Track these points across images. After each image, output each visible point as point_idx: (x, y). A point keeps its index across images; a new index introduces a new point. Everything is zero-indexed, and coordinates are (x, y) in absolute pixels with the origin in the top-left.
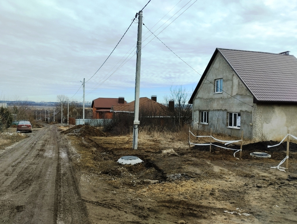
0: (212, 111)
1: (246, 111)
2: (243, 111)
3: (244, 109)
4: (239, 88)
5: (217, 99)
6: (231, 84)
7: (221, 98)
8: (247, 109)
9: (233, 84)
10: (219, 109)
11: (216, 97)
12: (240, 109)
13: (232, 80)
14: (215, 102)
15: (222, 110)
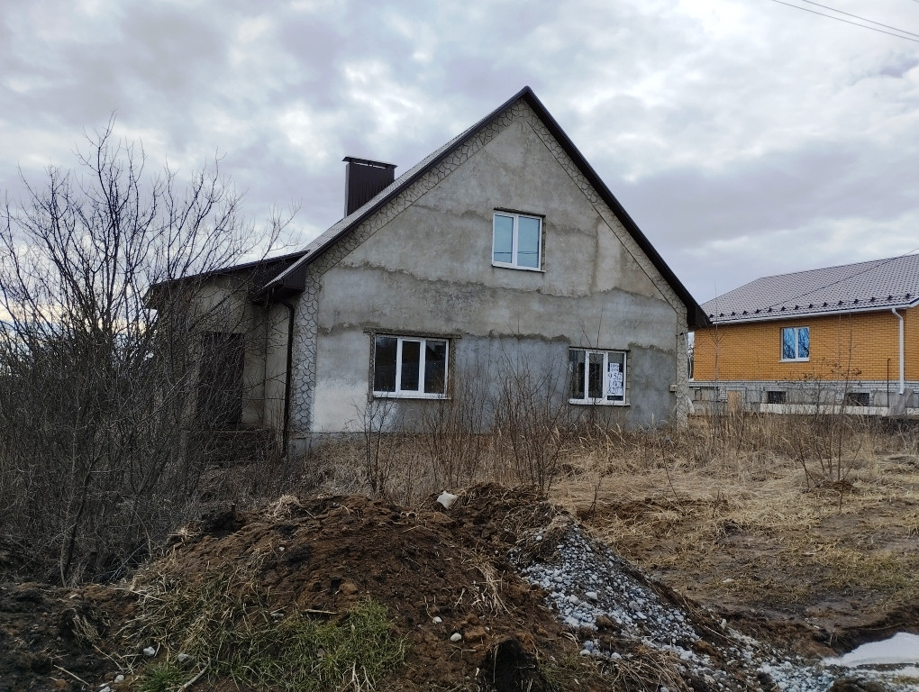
0: (480, 338)
1: (652, 347)
2: (640, 348)
3: (644, 339)
4: (623, 270)
5: (514, 290)
6: (591, 250)
7: (538, 291)
8: (655, 342)
9: (597, 251)
10: (525, 332)
11: (506, 281)
12: (631, 339)
13: (595, 237)
14: (502, 303)
15: (543, 339)
